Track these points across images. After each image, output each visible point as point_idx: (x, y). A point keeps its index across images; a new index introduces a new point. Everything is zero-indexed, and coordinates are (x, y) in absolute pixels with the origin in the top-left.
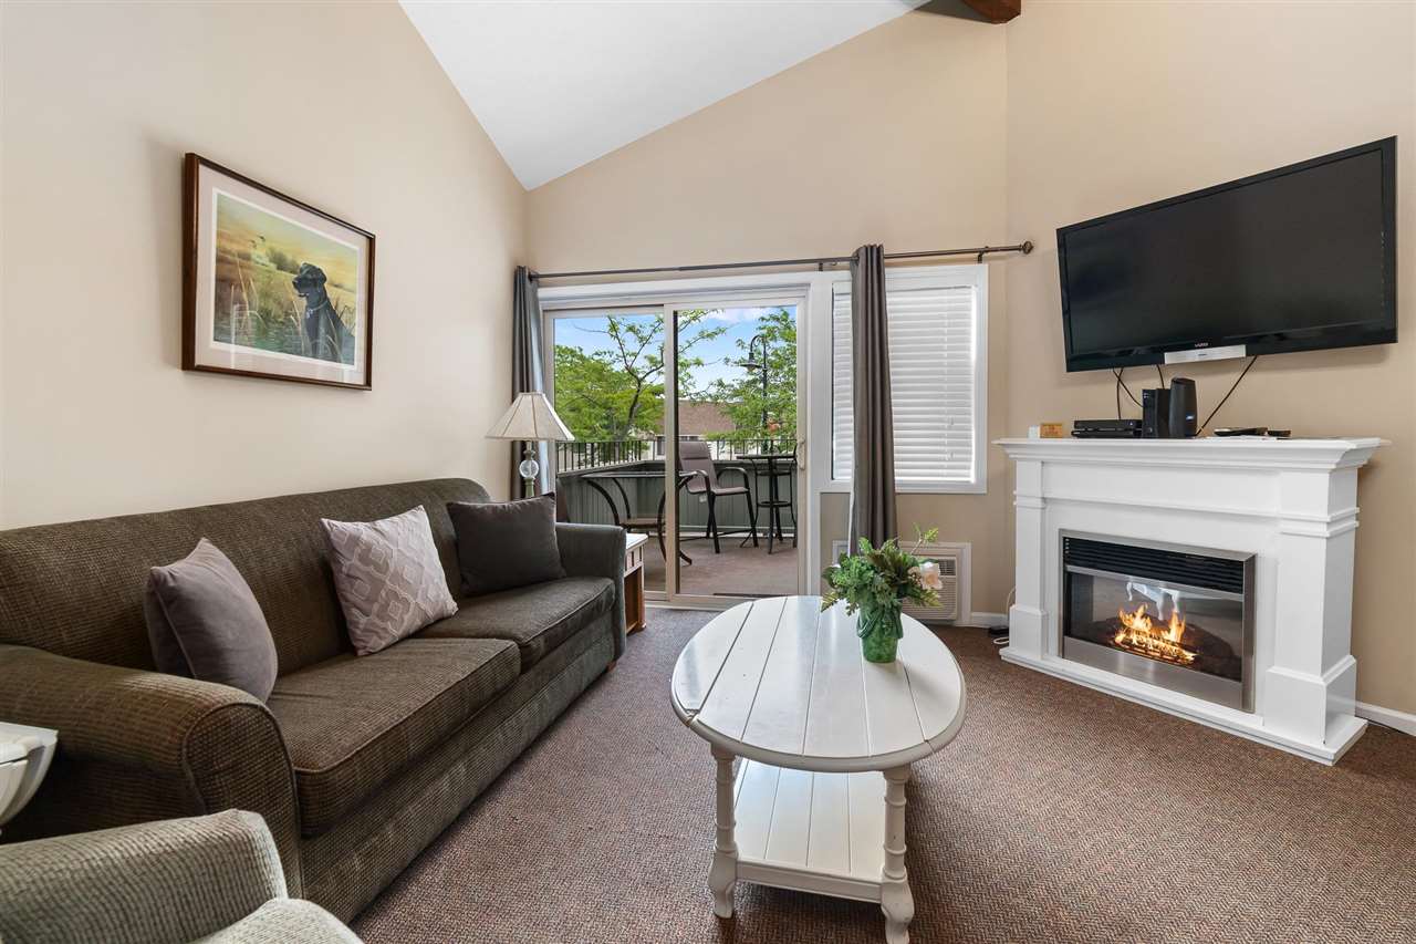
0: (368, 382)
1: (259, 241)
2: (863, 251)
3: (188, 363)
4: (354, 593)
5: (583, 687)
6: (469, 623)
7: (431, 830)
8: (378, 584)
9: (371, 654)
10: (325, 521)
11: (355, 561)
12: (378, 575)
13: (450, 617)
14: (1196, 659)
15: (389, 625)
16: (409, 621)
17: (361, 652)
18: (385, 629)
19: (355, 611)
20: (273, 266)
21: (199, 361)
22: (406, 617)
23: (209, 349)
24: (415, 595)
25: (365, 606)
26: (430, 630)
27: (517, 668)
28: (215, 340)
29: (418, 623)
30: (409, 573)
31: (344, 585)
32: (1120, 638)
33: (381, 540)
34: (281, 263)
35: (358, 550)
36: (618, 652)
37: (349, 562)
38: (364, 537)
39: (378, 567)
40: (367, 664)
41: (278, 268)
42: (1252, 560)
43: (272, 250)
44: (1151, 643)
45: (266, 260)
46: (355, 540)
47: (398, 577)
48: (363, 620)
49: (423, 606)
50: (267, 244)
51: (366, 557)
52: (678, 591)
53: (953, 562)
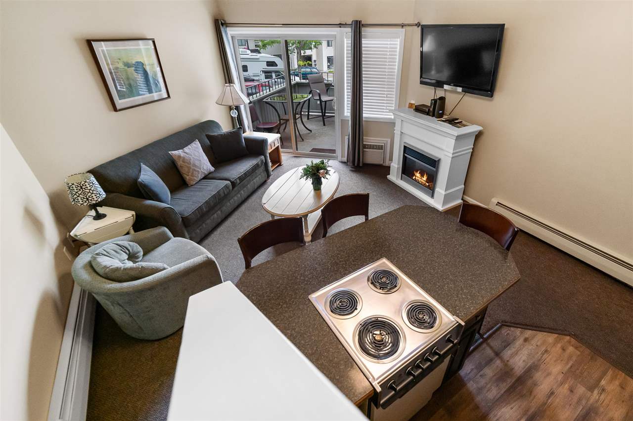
0: (169, 96)
1: (119, 61)
2: (354, 22)
3: (115, 109)
4: (184, 171)
5: (256, 188)
6: (218, 175)
7: (214, 225)
8: (189, 168)
9: (192, 186)
10: (170, 152)
11: (181, 162)
12: (188, 165)
13: (212, 172)
14: (429, 185)
15: (195, 178)
16: (200, 176)
17: (189, 185)
18: (194, 179)
19: (185, 175)
20: (126, 68)
21: (118, 107)
22: (199, 175)
23: (119, 103)
24: (200, 169)
25: (187, 174)
26: (207, 177)
27: (231, 187)
28: (120, 100)
29: (203, 176)
30: (197, 163)
31: (180, 169)
32: (414, 178)
33: (187, 156)
34: (128, 65)
35: (181, 160)
36: (268, 176)
37: (180, 163)
38: (182, 155)
39: (188, 163)
40: (191, 189)
41: (128, 67)
42: (439, 160)
43: (123, 62)
44: (420, 180)
45: (123, 67)
46: (179, 157)
47: (194, 165)
48: (188, 177)
49: (203, 171)
50: (121, 60)
51: (184, 160)
52: (297, 150)
53: (382, 146)
